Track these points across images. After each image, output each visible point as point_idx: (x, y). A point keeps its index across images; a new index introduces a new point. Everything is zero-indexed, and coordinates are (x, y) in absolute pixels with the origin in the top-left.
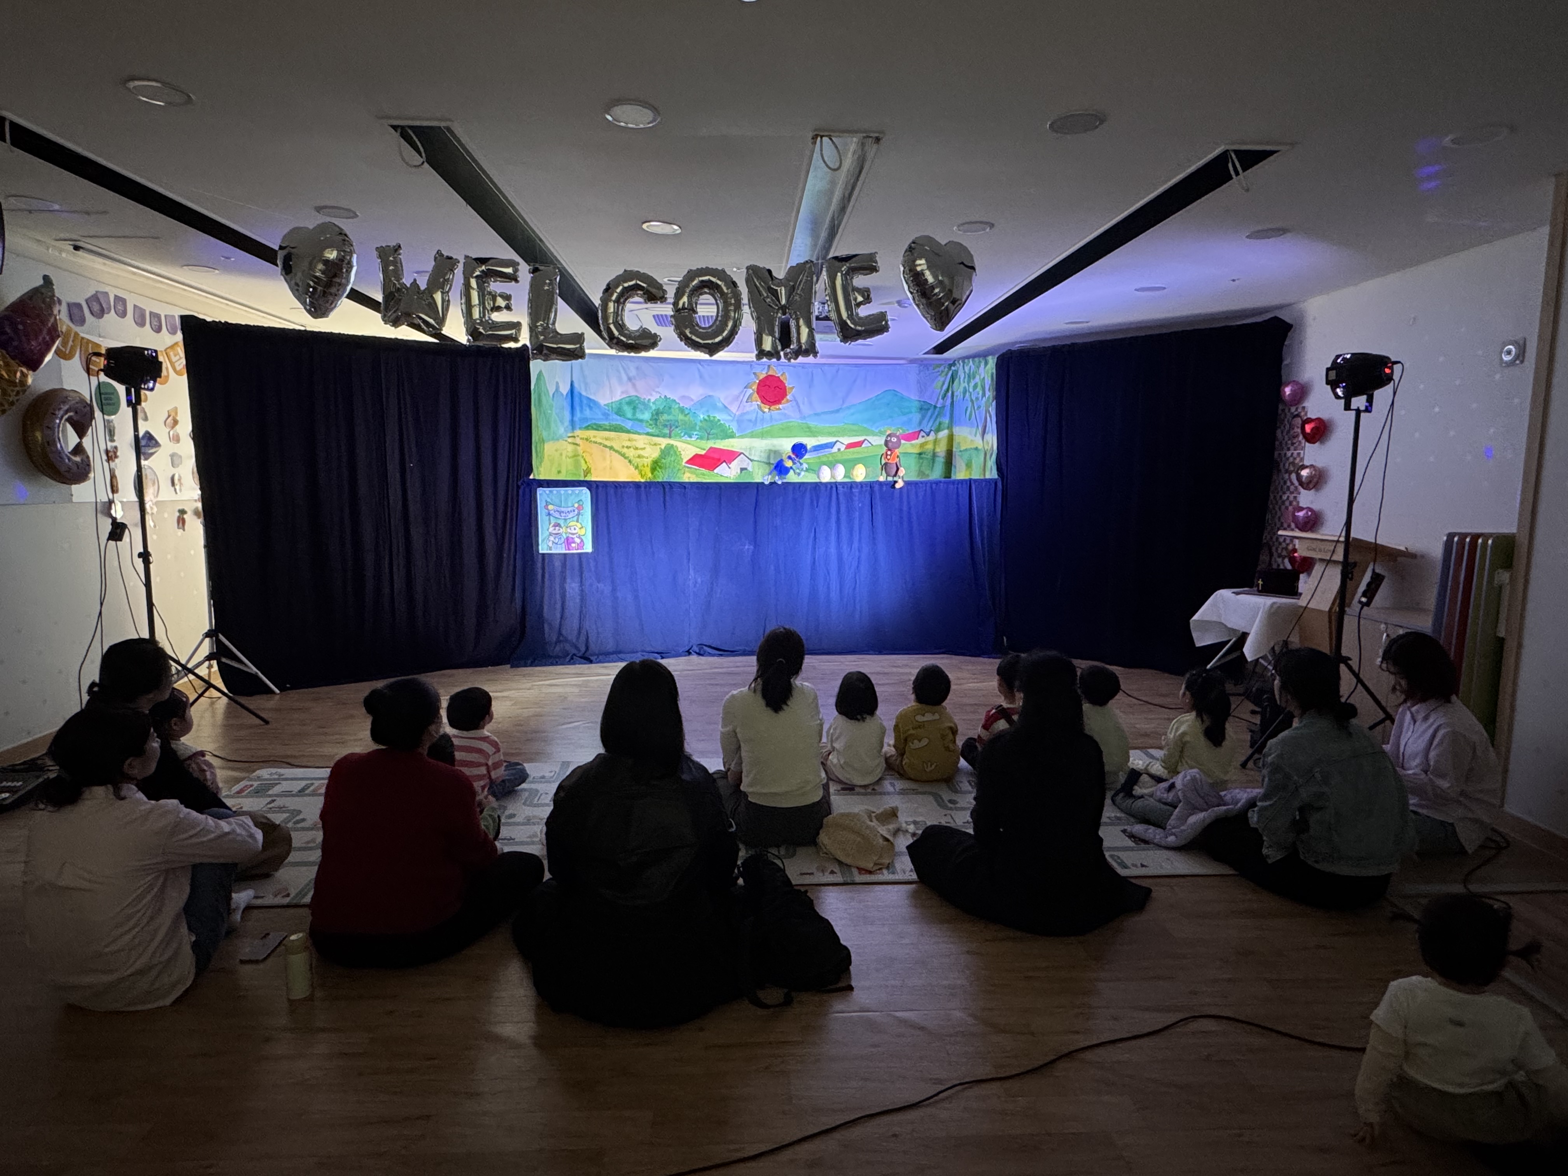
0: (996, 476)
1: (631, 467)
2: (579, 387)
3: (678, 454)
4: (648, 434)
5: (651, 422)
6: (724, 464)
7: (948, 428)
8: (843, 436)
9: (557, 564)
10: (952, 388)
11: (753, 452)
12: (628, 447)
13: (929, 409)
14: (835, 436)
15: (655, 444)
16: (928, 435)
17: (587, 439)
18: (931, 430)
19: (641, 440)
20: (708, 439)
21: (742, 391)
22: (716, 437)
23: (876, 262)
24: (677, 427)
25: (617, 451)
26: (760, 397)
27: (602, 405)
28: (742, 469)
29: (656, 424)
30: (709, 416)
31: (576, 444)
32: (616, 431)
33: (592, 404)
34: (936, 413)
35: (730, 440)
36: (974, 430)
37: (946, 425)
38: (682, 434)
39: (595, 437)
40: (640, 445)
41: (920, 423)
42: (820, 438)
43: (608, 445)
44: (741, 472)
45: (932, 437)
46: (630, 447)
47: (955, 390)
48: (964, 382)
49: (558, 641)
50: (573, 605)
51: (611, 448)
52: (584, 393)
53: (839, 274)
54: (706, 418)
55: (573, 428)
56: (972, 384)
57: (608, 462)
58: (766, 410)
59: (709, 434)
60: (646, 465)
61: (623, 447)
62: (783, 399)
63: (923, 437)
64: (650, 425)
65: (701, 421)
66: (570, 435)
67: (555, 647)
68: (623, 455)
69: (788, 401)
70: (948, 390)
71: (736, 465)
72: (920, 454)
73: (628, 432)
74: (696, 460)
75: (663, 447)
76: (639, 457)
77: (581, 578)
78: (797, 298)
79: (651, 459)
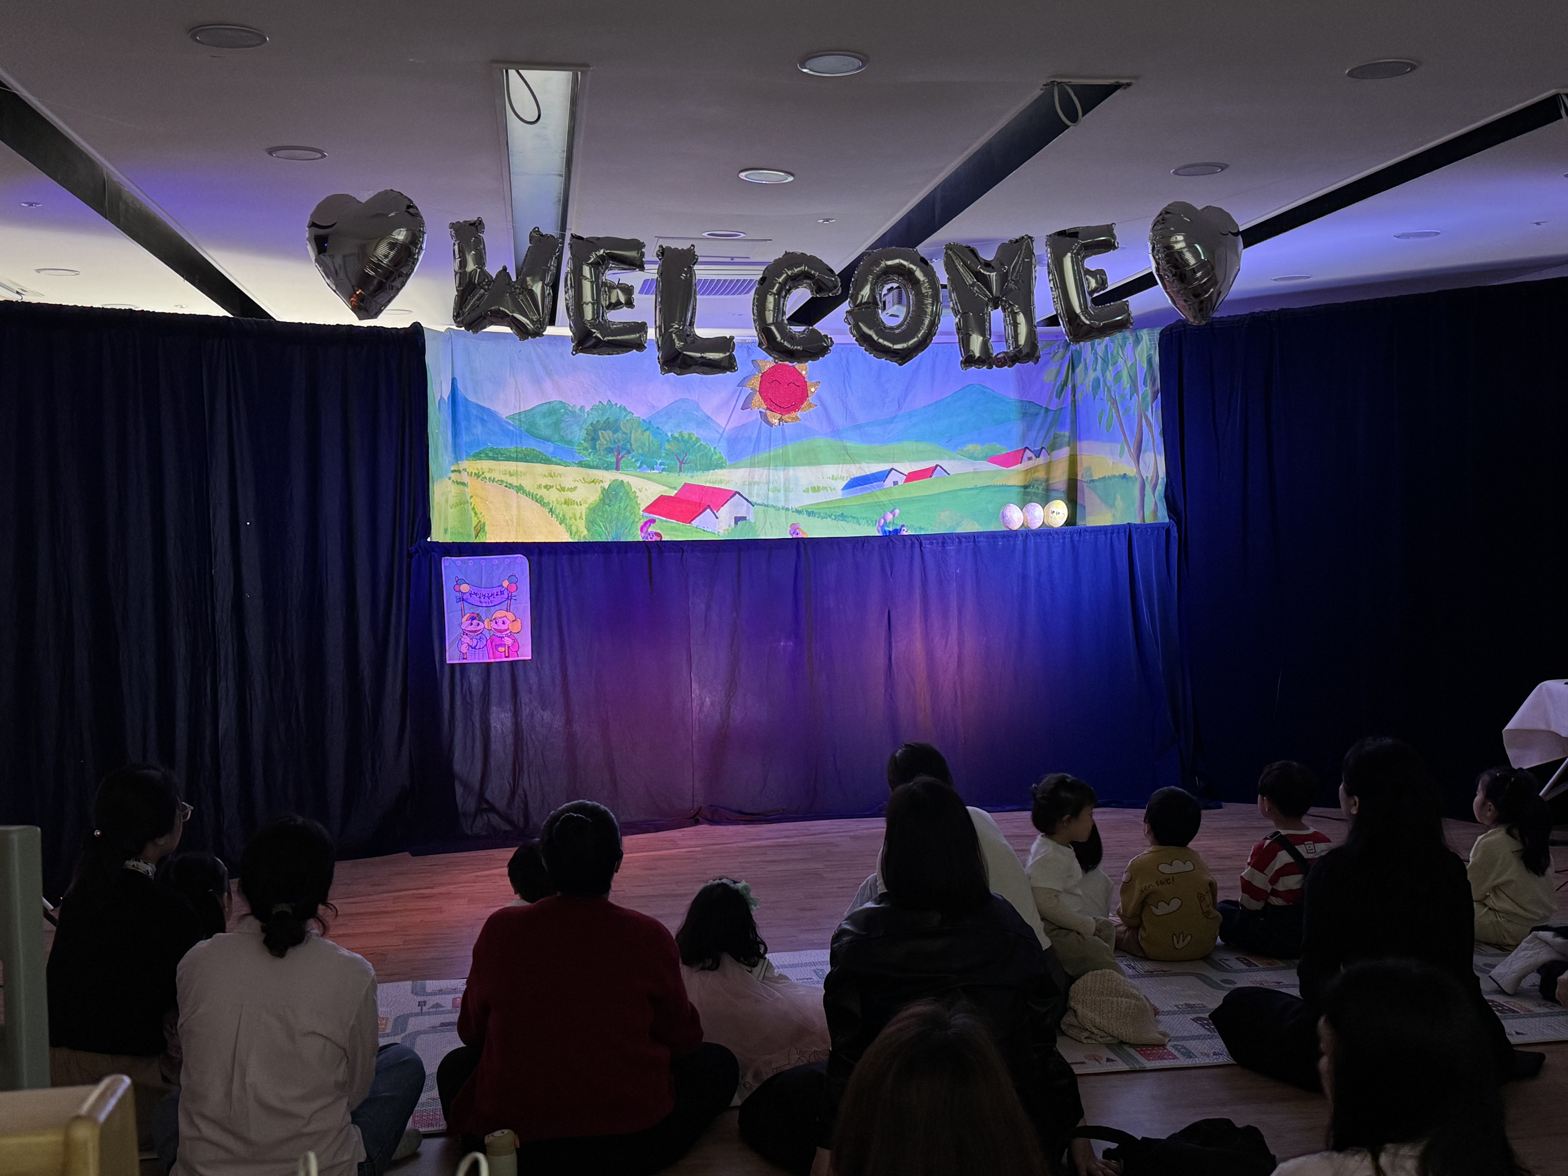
0: (1167, 520)
1: (554, 519)
2: (467, 392)
3: (632, 496)
4: (581, 464)
5: (585, 445)
6: (708, 510)
7: (1069, 445)
8: (900, 461)
9: (475, 680)
10: (1073, 379)
11: (755, 492)
12: (547, 487)
13: (1037, 414)
14: (886, 462)
15: (593, 481)
16: (1038, 456)
17: (477, 475)
18: (1043, 448)
19: (570, 475)
20: (681, 470)
21: (736, 391)
22: (695, 469)
23: (1114, 238)
24: (629, 453)
25: (528, 494)
26: (765, 400)
27: (504, 417)
28: (737, 520)
29: (594, 448)
30: (681, 434)
31: (463, 484)
32: (527, 461)
33: (487, 416)
34: (1049, 420)
35: (719, 471)
36: (1119, 445)
37: (1066, 439)
38: (638, 465)
39: (490, 470)
40: (568, 482)
41: (1024, 437)
42: (864, 465)
43: (515, 484)
44: (736, 523)
45: (1041, 460)
46: (551, 487)
47: (1078, 383)
48: (1095, 370)
49: (479, 811)
50: (501, 749)
51: (519, 489)
52: (472, 398)
53: (1069, 254)
54: (676, 435)
55: (457, 458)
56: (1109, 376)
57: (514, 512)
58: (776, 421)
59: (681, 463)
60: (578, 516)
61: (540, 486)
62: (803, 403)
63: (1030, 459)
64: (586, 449)
65: (668, 441)
66: (453, 468)
67: (473, 822)
68: (540, 501)
69: (810, 406)
70: (1065, 383)
71: (726, 512)
72: (1025, 487)
73: (547, 461)
74: (662, 506)
75: (606, 487)
76: (567, 502)
77: (515, 704)
78: (1012, 285)
79: (587, 506)
